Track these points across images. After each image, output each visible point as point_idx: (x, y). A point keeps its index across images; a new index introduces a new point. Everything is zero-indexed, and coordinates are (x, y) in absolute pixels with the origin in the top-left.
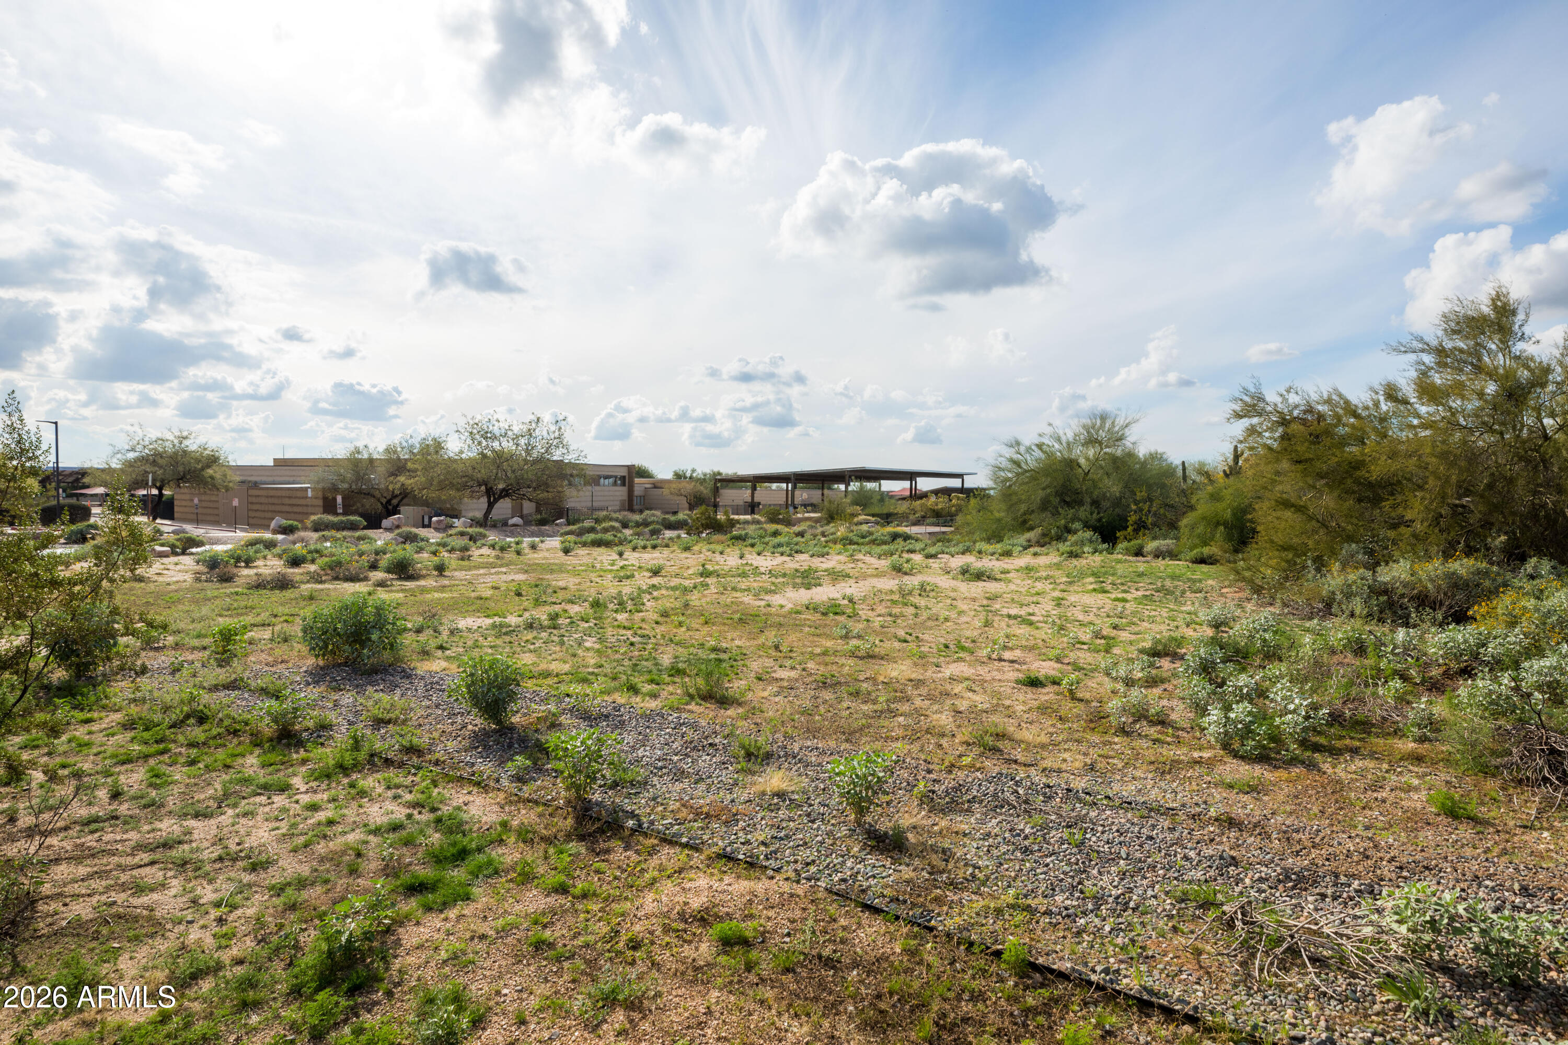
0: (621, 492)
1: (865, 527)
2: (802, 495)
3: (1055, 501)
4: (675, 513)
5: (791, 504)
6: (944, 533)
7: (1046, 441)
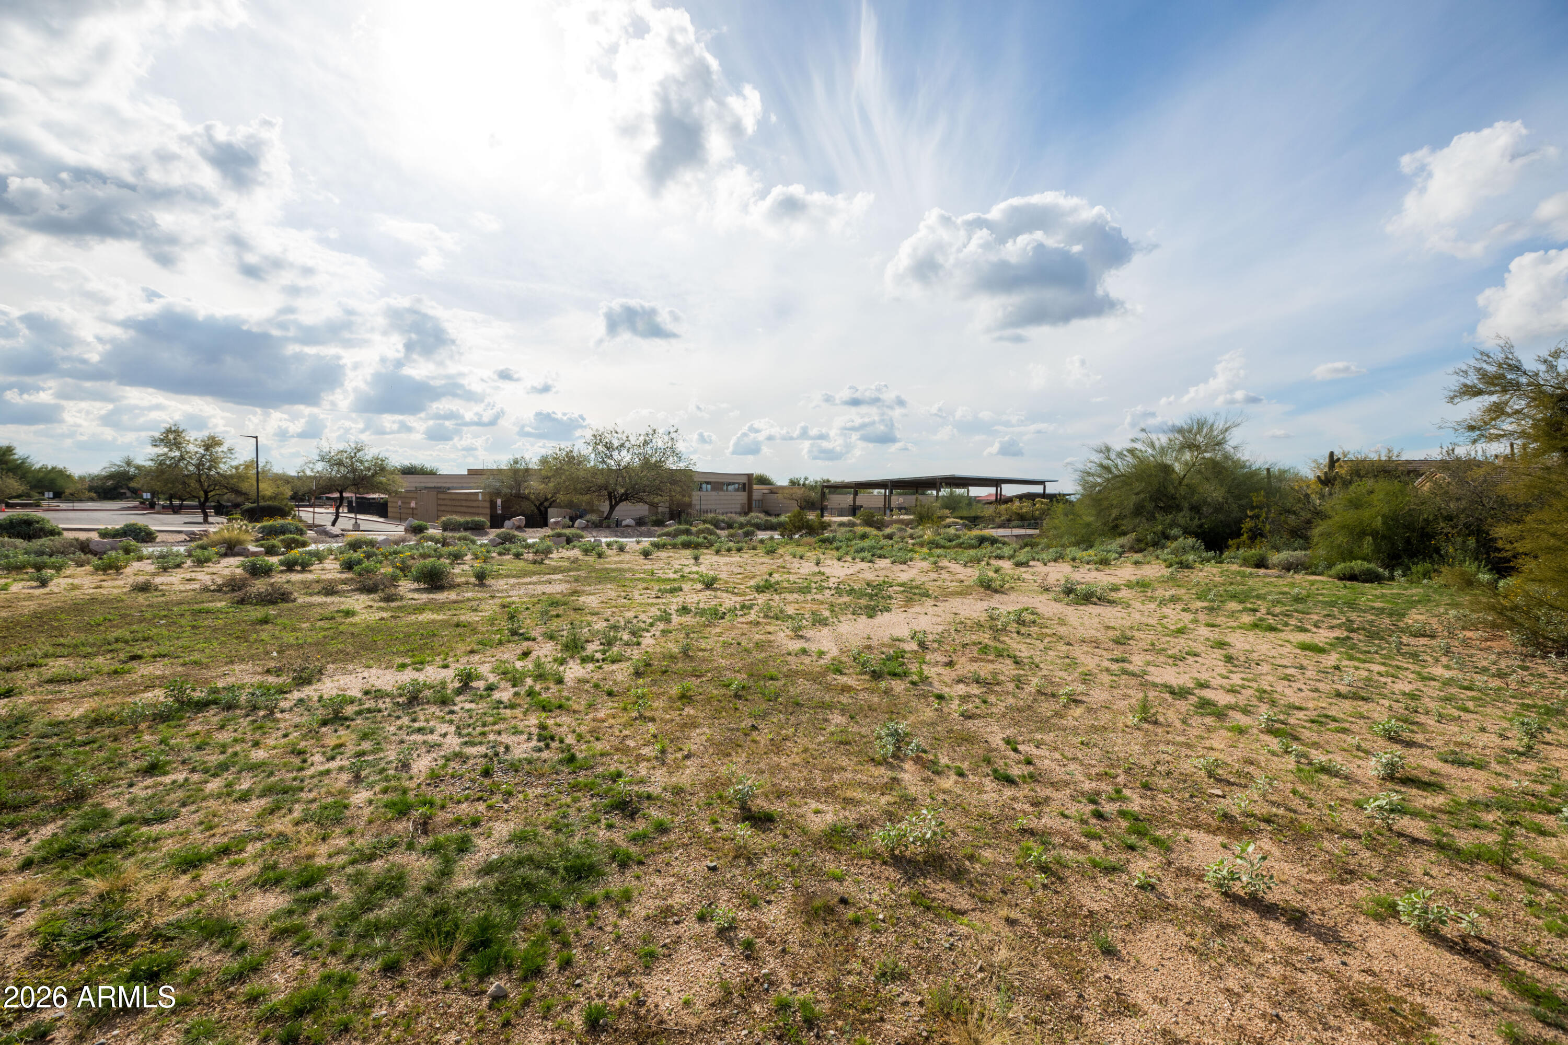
0: (742, 497)
1: (952, 531)
2: (898, 499)
3: (1150, 506)
4: (778, 515)
5: (888, 507)
6: (1031, 536)
7: (1139, 446)
